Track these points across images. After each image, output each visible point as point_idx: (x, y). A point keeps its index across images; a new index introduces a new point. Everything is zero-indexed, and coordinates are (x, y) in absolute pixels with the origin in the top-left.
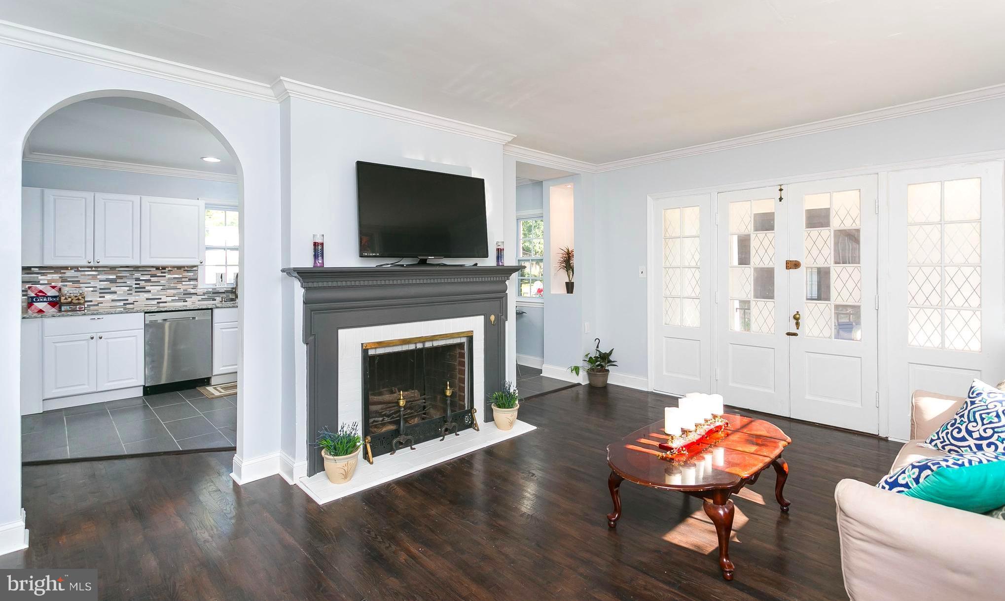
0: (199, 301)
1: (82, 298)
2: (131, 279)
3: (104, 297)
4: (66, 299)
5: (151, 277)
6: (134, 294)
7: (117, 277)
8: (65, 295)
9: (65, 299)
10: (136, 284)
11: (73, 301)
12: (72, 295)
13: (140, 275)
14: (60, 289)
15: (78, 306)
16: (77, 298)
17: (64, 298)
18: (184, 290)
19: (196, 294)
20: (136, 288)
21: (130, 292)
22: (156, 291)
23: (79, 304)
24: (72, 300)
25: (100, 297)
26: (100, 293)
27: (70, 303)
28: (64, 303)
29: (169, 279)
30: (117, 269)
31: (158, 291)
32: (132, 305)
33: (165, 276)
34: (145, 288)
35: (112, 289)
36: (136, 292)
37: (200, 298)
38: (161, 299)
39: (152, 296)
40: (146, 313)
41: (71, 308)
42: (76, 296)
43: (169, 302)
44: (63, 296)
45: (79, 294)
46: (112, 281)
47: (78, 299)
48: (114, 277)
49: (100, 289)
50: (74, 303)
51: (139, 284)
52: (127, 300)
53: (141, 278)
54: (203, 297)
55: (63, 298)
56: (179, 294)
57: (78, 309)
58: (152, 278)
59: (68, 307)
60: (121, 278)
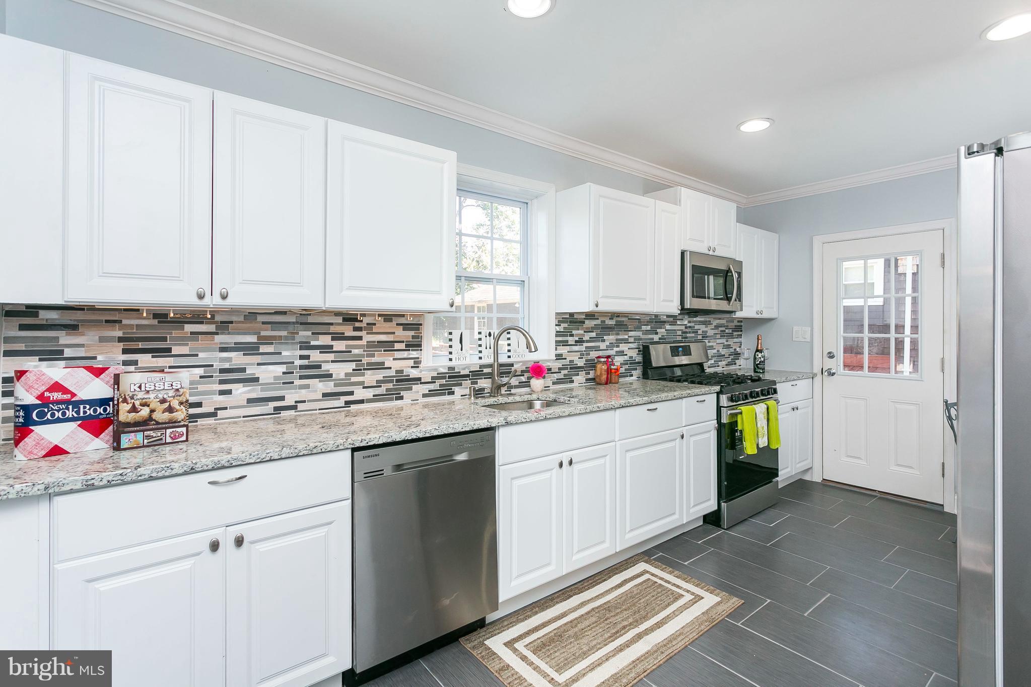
0: (424, 396)
1: (181, 403)
2: (292, 343)
3: (229, 392)
4: (134, 409)
5: (333, 339)
6: (298, 382)
7: (259, 338)
8: (132, 398)
9: (129, 412)
10: (302, 357)
11: (155, 416)
12: (152, 396)
13: (309, 333)
14: (117, 379)
15: (169, 431)
16: (166, 405)
17: (129, 407)
18: (397, 372)
19: (419, 379)
20: (301, 367)
21: (288, 378)
22: (342, 376)
23: (173, 423)
24: (152, 411)
25: (222, 393)
26: (222, 382)
27: (143, 424)
28: (128, 425)
29: (370, 345)
30: (260, 318)
31: (347, 375)
32: (292, 412)
33: (360, 338)
34: (319, 367)
35: (248, 372)
36: (301, 377)
37: (425, 389)
38: (352, 393)
39: (335, 385)
40: (354, 450)
41: (148, 437)
42: (163, 401)
43: (369, 401)
44: (125, 401)
45: (171, 393)
46: (249, 349)
47: (170, 410)
48: (253, 339)
49: (222, 371)
50: (158, 423)
51: (308, 357)
52: (282, 398)
53: (313, 343)
54: (431, 386)
55: (124, 407)
56: (386, 380)
57: (169, 440)
58: (334, 343)
59: (140, 436)
60: (268, 341)
